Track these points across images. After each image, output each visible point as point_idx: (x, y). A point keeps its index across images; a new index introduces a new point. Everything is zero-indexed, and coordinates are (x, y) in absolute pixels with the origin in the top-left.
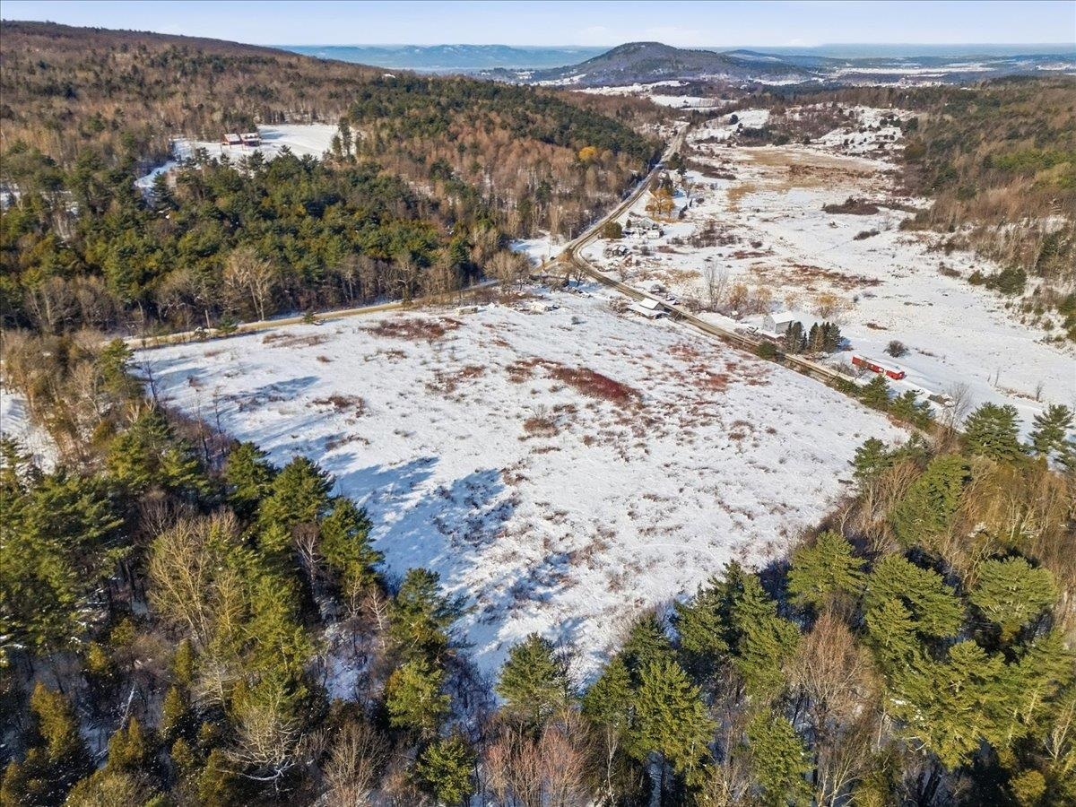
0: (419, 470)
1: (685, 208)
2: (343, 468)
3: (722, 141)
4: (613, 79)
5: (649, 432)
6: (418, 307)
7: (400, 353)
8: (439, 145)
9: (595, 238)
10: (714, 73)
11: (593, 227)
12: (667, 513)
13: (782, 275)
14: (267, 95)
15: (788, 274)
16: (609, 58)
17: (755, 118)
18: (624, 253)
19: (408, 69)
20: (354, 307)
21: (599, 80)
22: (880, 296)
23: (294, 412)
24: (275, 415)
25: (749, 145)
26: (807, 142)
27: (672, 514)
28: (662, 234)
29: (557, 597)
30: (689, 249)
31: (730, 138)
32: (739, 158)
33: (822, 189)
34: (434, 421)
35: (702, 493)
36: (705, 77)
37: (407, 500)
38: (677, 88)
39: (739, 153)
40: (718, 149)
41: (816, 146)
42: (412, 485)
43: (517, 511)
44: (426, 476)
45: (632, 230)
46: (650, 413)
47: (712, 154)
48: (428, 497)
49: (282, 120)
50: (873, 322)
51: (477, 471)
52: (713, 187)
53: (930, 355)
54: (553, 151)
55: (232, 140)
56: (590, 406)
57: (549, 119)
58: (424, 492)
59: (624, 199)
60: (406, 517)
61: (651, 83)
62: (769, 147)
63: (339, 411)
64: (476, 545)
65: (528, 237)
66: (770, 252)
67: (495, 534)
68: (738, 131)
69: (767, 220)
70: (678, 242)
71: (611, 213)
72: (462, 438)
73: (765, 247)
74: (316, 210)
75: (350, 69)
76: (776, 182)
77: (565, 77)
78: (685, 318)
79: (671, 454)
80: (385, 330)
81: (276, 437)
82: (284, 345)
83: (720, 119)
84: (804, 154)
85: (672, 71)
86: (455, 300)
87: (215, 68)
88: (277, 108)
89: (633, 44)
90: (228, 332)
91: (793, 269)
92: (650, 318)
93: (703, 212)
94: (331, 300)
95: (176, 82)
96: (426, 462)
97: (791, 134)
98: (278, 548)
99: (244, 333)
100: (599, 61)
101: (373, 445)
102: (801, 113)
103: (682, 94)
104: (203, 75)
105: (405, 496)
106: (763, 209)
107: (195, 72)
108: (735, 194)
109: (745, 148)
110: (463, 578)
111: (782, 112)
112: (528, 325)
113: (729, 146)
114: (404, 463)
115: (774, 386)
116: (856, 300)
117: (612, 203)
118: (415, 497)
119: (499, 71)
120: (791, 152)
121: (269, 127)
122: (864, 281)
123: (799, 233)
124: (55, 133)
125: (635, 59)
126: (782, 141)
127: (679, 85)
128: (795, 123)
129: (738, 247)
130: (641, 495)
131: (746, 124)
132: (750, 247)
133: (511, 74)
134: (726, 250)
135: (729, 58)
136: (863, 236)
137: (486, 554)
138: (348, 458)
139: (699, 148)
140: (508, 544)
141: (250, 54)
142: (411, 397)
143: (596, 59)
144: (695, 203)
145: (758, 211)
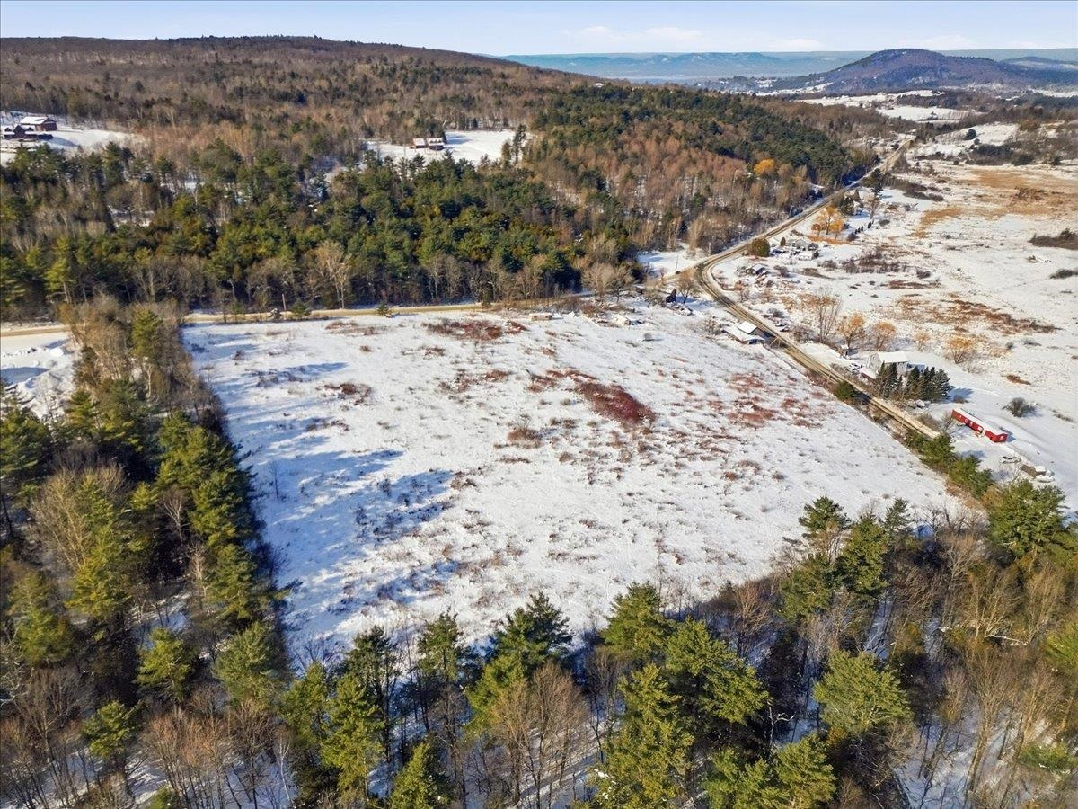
0: (378, 461)
1: (859, 231)
2: (309, 449)
3: (950, 158)
4: (863, 88)
5: (638, 458)
6: (497, 310)
7: (440, 351)
8: (600, 153)
9: (739, 254)
10: (986, 82)
11: (742, 243)
12: (592, 542)
13: (934, 311)
14: (469, 103)
15: (940, 311)
16: (863, 66)
17: (996, 134)
18: (758, 273)
19: (622, 78)
20: (437, 303)
21: (848, 88)
22: (1044, 345)
23: (300, 393)
24: (285, 393)
25: (981, 163)
26: (1056, 162)
27: (599, 544)
28: (816, 255)
29: (419, 603)
30: (841, 273)
31: (961, 154)
32: (960, 177)
33: (1045, 217)
34: (422, 418)
35: (647, 528)
36: (971, 87)
37: (347, 487)
38: (928, 98)
39: (965, 172)
40: (939, 166)
41: (1066, 168)
42: (362, 473)
43: (443, 514)
44: (381, 467)
45: (784, 249)
46: (653, 439)
47: (931, 171)
48: (368, 487)
49: (475, 126)
50: (1015, 374)
51: (431, 470)
52: (908, 208)
53: (1067, 419)
54: (724, 163)
55: (417, 144)
56: (593, 424)
57: (741, 129)
58: (368, 482)
59: (792, 216)
60: (335, 503)
61: (898, 92)
62: (1007, 167)
63: (342, 397)
64: (378, 540)
65: (663, 248)
66: (936, 284)
67: (405, 532)
68: (972, 147)
69: (953, 249)
70: (831, 265)
71: (770, 230)
72: (440, 437)
73: (932, 279)
74: (451, 211)
75: (558, 79)
76: (990, 206)
77: (809, 85)
78: (783, 346)
79: (643, 483)
80: (445, 329)
81: (270, 413)
82: (343, 332)
83: (954, 134)
84: (1047, 177)
85: (933, 79)
86: (540, 306)
87: (432, 77)
88: (471, 115)
89: (893, 51)
90: (302, 316)
91: (952, 305)
92: (743, 343)
93: (877, 235)
94: (415, 294)
95: (396, 90)
96: (390, 454)
97: (1039, 153)
98: (142, 507)
99: (316, 318)
100: (850, 70)
101: (350, 433)
102: (1059, 129)
103: (932, 105)
104: (420, 84)
105: (348, 483)
106: (956, 235)
107: (414, 81)
108: (930, 217)
109: (975, 167)
110: (346, 568)
111: (1034, 128)
112: (594, 336)
113: (956, 163)
114: (368, 453)
115: (824, 430)
116: (1010, 347)
117: (772, 221)
118: (358, 485)
119: (739, 79)
120: (1029, 173)
121: (461, 133)
122: (1034, 326)
123: (986, 266)
124: (254, 133)
125: (892, 66)
126: (1025, 160)
127: (931, 95)
128: (1048, 141)
129: (899, 276)
130: (577, 520)
131: (984, 140)
132: (915, 276)
133: (751, 83)
134: (882, 278)
135: (1009, 66)
136: (1064, 274)
137: (382, 550)
138: (320, 441)
139: (918, 164)
140: (410, 543)
141: (471, 65)
142: (418, 393)
143: (849, 66)
144: (876, 224)
145: (948, 237)
